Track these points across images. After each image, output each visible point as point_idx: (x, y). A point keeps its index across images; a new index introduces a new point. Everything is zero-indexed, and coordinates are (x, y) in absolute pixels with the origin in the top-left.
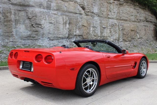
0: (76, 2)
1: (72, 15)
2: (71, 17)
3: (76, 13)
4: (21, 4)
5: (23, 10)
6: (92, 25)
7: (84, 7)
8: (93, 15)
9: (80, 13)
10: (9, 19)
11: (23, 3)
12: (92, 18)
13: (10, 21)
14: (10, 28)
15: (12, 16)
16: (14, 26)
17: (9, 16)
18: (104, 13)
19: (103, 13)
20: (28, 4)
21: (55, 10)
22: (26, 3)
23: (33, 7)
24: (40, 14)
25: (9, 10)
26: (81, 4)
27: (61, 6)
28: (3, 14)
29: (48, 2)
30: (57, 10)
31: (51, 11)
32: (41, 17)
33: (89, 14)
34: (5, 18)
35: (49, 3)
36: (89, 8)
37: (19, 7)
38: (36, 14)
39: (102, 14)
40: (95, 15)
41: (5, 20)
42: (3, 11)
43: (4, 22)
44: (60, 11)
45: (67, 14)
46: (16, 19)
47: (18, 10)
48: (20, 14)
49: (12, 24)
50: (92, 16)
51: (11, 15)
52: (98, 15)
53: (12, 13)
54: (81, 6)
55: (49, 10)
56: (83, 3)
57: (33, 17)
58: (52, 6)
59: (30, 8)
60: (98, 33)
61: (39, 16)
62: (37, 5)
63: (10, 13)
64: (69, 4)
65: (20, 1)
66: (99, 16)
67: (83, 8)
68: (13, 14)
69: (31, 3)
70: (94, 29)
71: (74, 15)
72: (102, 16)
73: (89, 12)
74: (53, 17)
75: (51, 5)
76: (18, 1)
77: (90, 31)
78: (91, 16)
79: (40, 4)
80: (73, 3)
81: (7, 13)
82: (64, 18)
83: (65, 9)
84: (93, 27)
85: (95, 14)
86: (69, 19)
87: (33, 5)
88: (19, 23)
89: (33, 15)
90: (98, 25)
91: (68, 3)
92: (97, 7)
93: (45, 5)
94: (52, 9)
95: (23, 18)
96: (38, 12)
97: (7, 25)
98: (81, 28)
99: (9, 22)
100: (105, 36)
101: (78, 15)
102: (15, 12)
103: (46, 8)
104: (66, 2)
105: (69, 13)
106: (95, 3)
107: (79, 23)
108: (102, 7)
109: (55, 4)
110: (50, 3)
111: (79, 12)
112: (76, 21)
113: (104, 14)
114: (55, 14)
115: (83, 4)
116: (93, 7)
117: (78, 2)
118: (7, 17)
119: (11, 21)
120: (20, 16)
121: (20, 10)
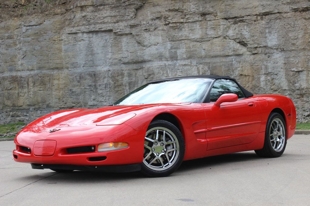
0: (226, 36)
1: (218, 61)
2: (214, 65)
3: (228, 56)
4: (134, 61)
5: (140, 68)
6: (263, 71)
7: (244, 42)
8: (267, 51)
9: (237, 53)
10: (119, 83)
11: (136, 59)
12: (266, 57)
13: (121, 85)
14: (122, 94)
15: (124, 79)
16: (128, 90)
17: (120, 80)
18: (299, 42)
19: (295, 42)
20: (142, 59)
21: (185, 59)
22: (140, 59)
23: (150, 62)
24: (157, 69)
25: (120, 72)
26: (236, 39)
27: (196, 50)
28: (113, 79)
29: (171, 50)
30: (189, 58)
31: (178, 61)
32: (160, 74)
33: (260, 50)
34: (115, 83)
35: (173, 51)
36: (256, 41)
37: (135, 65)
38: (153, 71)
39: (293, 44)
40: (272, 51)
41: (116, 85)
42: (112, 75)
43: (115, 88)
44: (194, 59)
45: (208, 60)
46: (131, 82)
47: (134, 69)
48: (138, 74)
49: (124, 89)
50: (266, 54)
51: (124, 77)
52: (280, 49)
53: (125, 74)
54: (238, 41)
55: (175, 61)
56: (239, 36)
57: (150, 75)
58: (178, 54)
59: (147, 63)
60: (282, 85)
61: (157, 73)
62: (156, 58)
63: (122, 74)
64: (212, 44)
65: (132, 58)
66: (283, 50)
67: (243, 44)
68: (127, 75)
69: (146, 58)
70: (269, 78)
71: (224, 60)
72: (293, 48)
73: (258, 48)
74: (179, 71)
75: (176, 54)
76: (130, 58)
77: (259, 83)
78: (263, 55)
79: (159, 55)
80: (220, 40)
81: (118, 76)
82: (200, 68)
83: (203, 53)
84: (265, 74)
85: (272, 48)
86: (209, 68)
87: (149, 58)
88: (137, 85)
89: (150, 73)
90: (279, 70)
91: (210, 42)
92: (276, 34)
93: (167, 55)
94: (179, 58)
95: (142, 78)
96: (156, 67)
97: (118, 91)
98: (238, 79)
99: (120, 87)
100: (302, 87)
101: (232, 57)
102: (129, 73)
103: (170, 59)
104: (204, 42)
105: (212, 59)
106: (269, 28)
107: (235, 72)
108: (291, 31)
109: (184, 50)
110: (175, 50)
111: (232, 53)
112: (227, 69)
113: (297, 44)
114: (185, 65)
115: (239, 38)
116: (266, 37)
117: (230, 35)
118: (118, 81)
119: (123, 85)
120: (138, 77)
121: (136, 68)
